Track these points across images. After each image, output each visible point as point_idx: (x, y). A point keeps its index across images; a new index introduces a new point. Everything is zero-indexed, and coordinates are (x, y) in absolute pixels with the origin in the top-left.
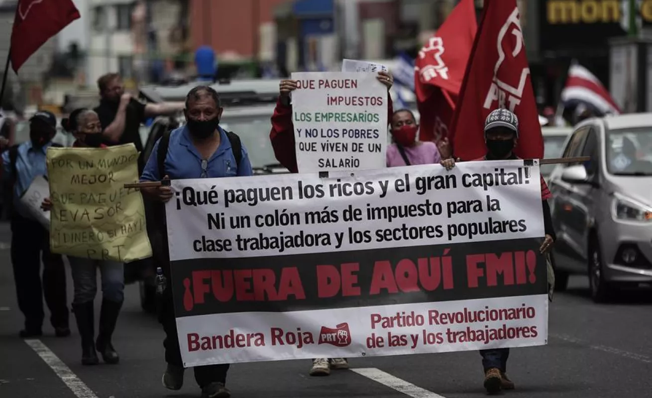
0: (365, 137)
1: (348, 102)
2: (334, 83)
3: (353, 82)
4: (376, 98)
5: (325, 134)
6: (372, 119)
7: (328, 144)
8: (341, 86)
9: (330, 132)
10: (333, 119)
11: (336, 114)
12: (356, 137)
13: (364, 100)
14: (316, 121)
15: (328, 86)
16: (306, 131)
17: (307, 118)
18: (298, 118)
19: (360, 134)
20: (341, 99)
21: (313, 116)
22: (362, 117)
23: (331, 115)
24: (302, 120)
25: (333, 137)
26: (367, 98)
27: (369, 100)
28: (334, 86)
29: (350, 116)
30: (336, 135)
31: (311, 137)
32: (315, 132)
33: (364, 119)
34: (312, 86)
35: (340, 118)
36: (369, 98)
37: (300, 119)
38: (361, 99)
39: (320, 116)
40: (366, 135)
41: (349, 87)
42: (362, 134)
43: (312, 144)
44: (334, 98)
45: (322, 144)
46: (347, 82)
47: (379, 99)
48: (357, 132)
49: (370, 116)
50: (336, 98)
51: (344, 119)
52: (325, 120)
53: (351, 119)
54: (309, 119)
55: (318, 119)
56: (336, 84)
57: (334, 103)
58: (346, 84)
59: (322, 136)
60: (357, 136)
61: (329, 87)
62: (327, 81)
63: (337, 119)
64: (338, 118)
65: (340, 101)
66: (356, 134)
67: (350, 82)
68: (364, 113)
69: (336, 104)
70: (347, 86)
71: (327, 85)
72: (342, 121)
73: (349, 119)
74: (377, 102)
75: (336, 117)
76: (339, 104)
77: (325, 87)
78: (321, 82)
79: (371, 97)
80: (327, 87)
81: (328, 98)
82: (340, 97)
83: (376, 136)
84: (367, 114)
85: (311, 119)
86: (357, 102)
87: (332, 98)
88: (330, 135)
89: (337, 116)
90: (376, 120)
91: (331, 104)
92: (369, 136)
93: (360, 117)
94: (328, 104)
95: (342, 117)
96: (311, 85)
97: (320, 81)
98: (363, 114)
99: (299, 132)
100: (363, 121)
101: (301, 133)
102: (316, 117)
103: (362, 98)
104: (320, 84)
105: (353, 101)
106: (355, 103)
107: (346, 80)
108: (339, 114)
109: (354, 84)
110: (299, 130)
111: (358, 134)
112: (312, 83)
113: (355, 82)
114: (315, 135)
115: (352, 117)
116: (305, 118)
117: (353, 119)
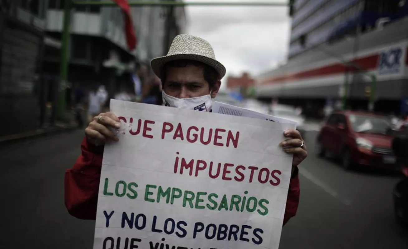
0: (236, 239)
1: (214, 173)
2: (193, 131)
3: (230, 135)
4: (271, 172)
5: (160, 225)
6: (255, 206)
7: (162, 245)
8: (205, 139)
9: (170, 224)
10: (179, 202)
11: (187, 192)
12: (219, 239)
13: (247, 173)
14: (146, 199)
15: (181, 136)
16: (125, 215)
17: (128, 191)
18: (111, 188)
19: (228, 233)
20: (201, 165)
21: (141, 190)
22: (237, 203)
23: (177, 193)
24: (118, 195)
25: (174, 234)
26: (253, 169)
27: (256, 173)
28: (192, 138)
29: (213, 198)
30: (181, 233)
31: (131, 227)
32: (141, 219)
33: (240, 205)
34: (148, 133)
35: (194, 201)
36: (257, 168)
37: (113, 191)
38: (240, 170)
39: (155, 191)
40: (238, 235)
41: (221, 145)
42: (231, 232)
43: (133, 240)
44: (188, 162)
45: (151, 243)
46: (220, 134)
47: (276, 174)
48: (223, 229)
49: (252, 202)
50: (192, 162)
51: (200, 204)
52: (163, 199)
53: (216, 204)
54: (132, 194)
55: (150, 197)
56: (195, 136)
57: (186, 171)
58: (217, 137)
59: (154, 230)
60: (222, 236)
61: (182, 139)
62: (180, 127)
63: (187, 202)
64: (190, 200)
65: (198, 169)
66: (220, 232)
67: (225, 135)
68: (242, 195)
69: (191, 174)
70: (219, 141)
71: (179, 134)
72: (197, 207)
73: (212, 205)
74: (271, 178)
75: (186, 199)
76: (196, 175)
77: (174, 138)
78: (167, 128)
79: (260, 169)
80: (178, 139)
81: (177, 159)
82: (199, 162)
83: (257, 240)
84: (248, 196)
85: (136, 195)
86: (233, 174)
87: (183, 160)
88: (169, 229)
89: (189, 196)
90: (263, 211)
91: (181, 172)
92: (245, 236)
93: (233, 202)
94: (175, 171)
95: (198, 200)
96: (146, 129)
97: (165, 124)
98: (239, 198)
99: (108, 217)
100: (238, 210)
101: (110, 220)
102: (148, 193)
103: (244, 168)
104: (164, 131)
105: (225, 171)
106: (227, 175)
107: (217, 130)
108: (193, 194)
109: (233, 139)
110: (108, 214)
111: (224, 232)
112: (149, 125)
113: (234, 135)
114: (140, 224)
115: (219, 201)
116: (125, 190)
117: (219, 205)
